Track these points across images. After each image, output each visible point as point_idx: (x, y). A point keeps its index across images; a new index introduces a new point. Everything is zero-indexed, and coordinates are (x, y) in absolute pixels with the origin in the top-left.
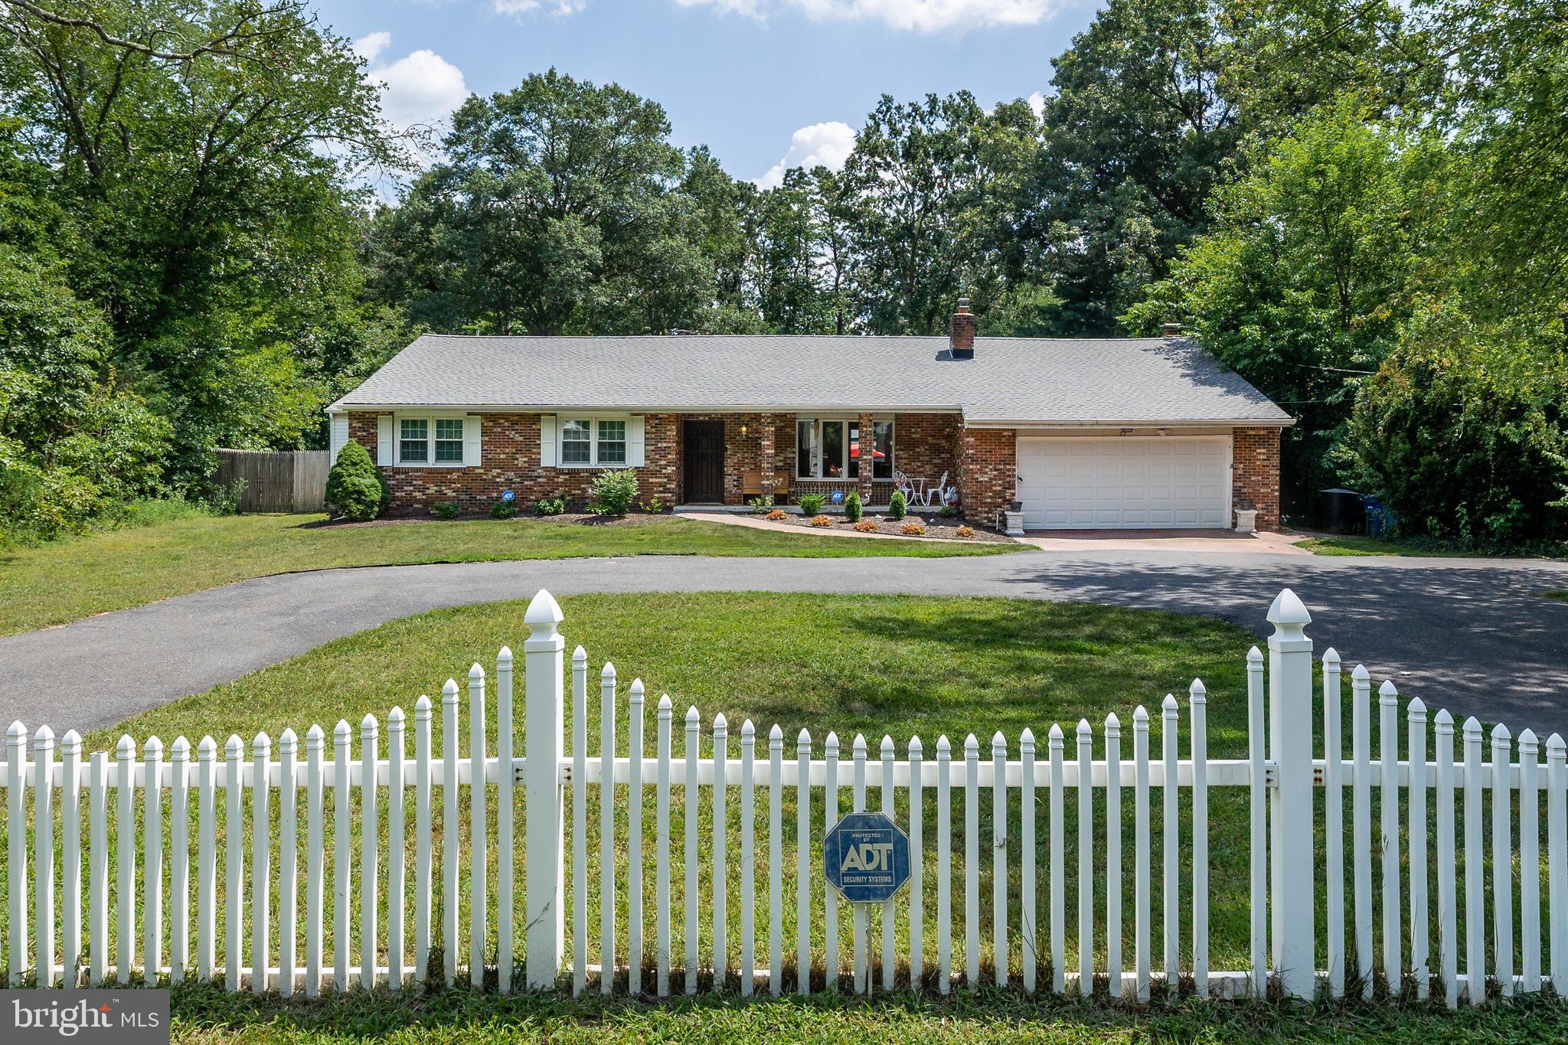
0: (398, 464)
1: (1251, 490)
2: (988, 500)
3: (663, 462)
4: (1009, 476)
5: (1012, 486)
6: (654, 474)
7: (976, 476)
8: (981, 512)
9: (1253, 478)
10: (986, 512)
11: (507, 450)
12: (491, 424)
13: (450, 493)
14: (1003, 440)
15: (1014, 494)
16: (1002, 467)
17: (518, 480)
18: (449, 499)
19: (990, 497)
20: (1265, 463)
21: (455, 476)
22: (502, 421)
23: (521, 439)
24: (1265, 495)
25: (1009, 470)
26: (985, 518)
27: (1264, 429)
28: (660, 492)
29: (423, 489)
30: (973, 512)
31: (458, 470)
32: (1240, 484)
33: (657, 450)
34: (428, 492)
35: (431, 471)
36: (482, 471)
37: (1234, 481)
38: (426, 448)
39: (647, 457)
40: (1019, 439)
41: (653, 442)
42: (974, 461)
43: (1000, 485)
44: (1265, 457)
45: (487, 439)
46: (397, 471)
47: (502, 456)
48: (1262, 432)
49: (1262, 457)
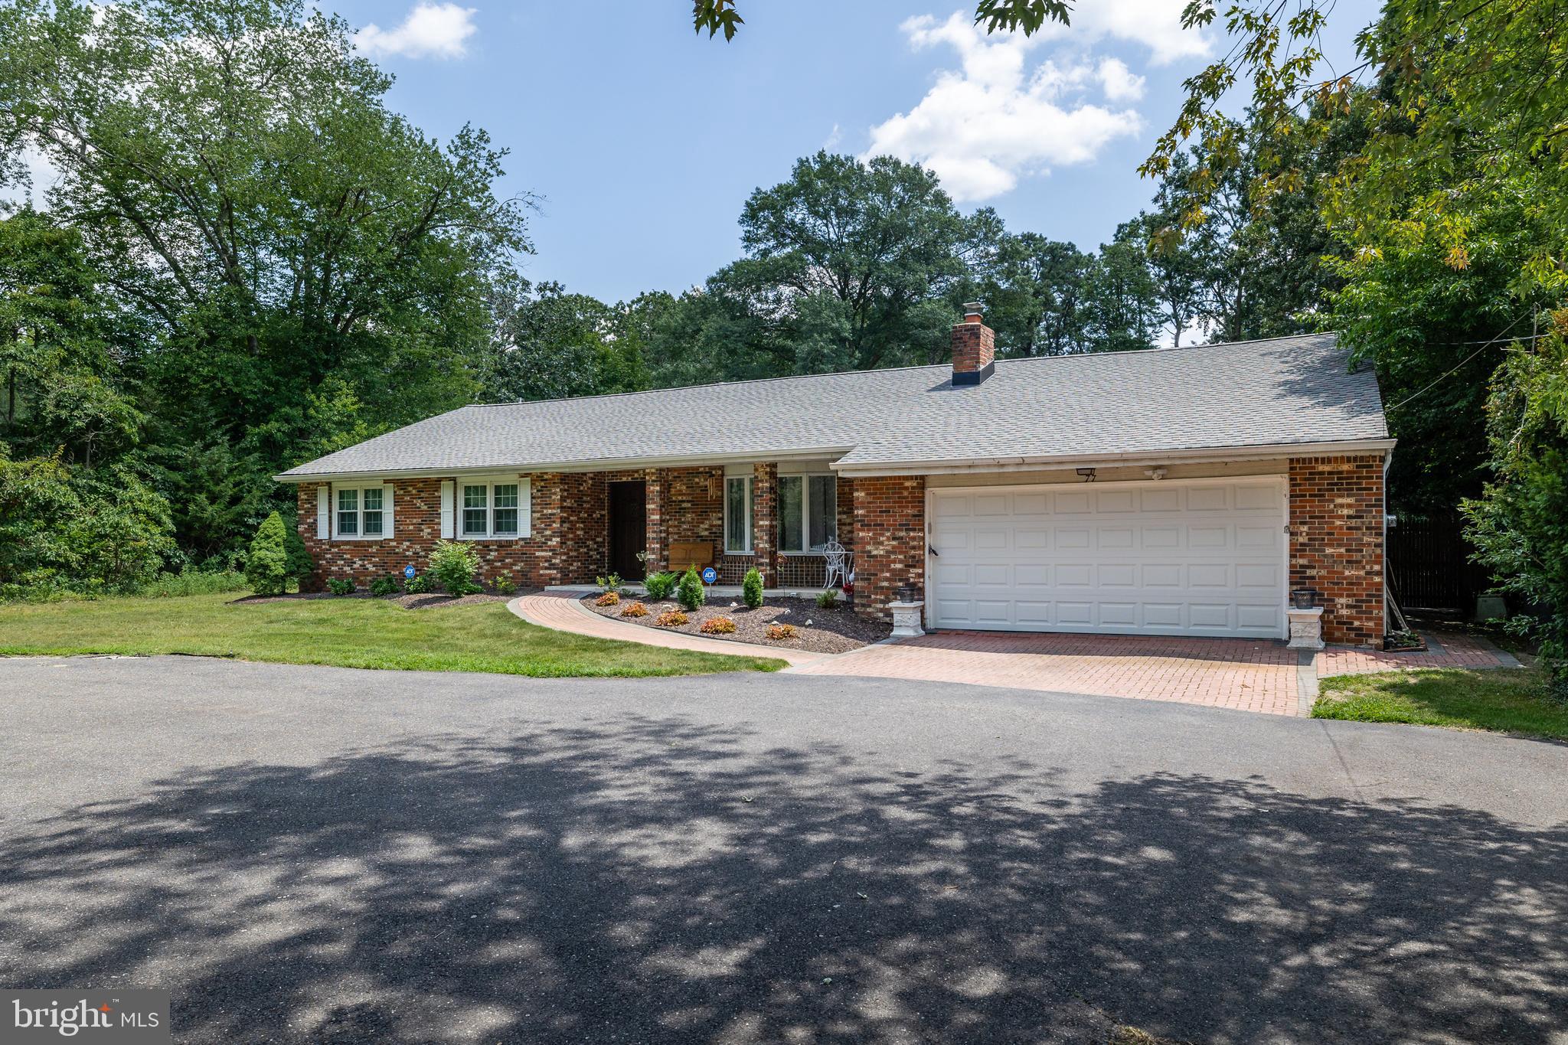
0: (335, 537)
1: (1323, 572)
2: (885, 584)
3: (548, 533)
4: (914, 548)
5: (919, 562)
6: (541, 546)
7: (869, 548)
8: (876, 601)
9: (1329, 551)
10: (882, 602)
11: (415, 521)
12: (402, 492)
13: (371, 568)
14: (906, 493)
15: (922, 575)
16: (903, 534)
17: (423, 553)
18: (370, 574)
19: (887, 579)
20: (1353, 523)
21: (374, 549)
22: (410, 489)
23: (425, 508)
24: (1353, 583)
25: (914, 539)
26: (881, 610)
27: (1349, 459)
28: (546, 568)
29: (350, 563)
30: (864, 601)
31: (376, 542)
32: (1301, 561)
33: (545, 518)
34: (355, 566)
35: (357, 544)
36: (395, 544)
37: (1292, 556)
38: (356, 520)
39: (533, 527)
40: (928, 492)
41: (538, 508)
42: (866, 526)
43: (900, 562)
44: (1351, 512)
45: (398, 508)
46: (333, 544)
47: (411, 527)
48: (1345, 467)
49: (1346, 512)
